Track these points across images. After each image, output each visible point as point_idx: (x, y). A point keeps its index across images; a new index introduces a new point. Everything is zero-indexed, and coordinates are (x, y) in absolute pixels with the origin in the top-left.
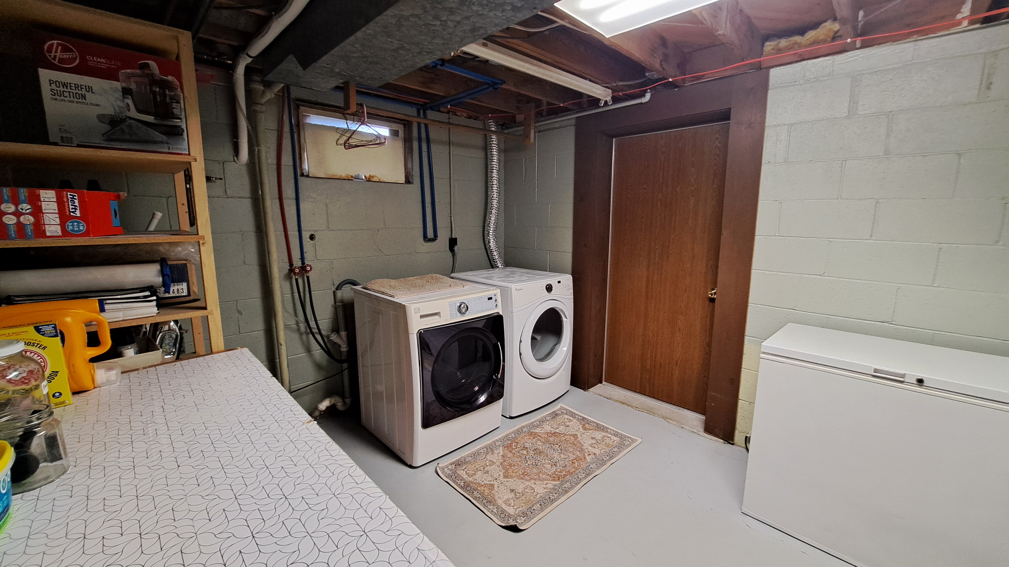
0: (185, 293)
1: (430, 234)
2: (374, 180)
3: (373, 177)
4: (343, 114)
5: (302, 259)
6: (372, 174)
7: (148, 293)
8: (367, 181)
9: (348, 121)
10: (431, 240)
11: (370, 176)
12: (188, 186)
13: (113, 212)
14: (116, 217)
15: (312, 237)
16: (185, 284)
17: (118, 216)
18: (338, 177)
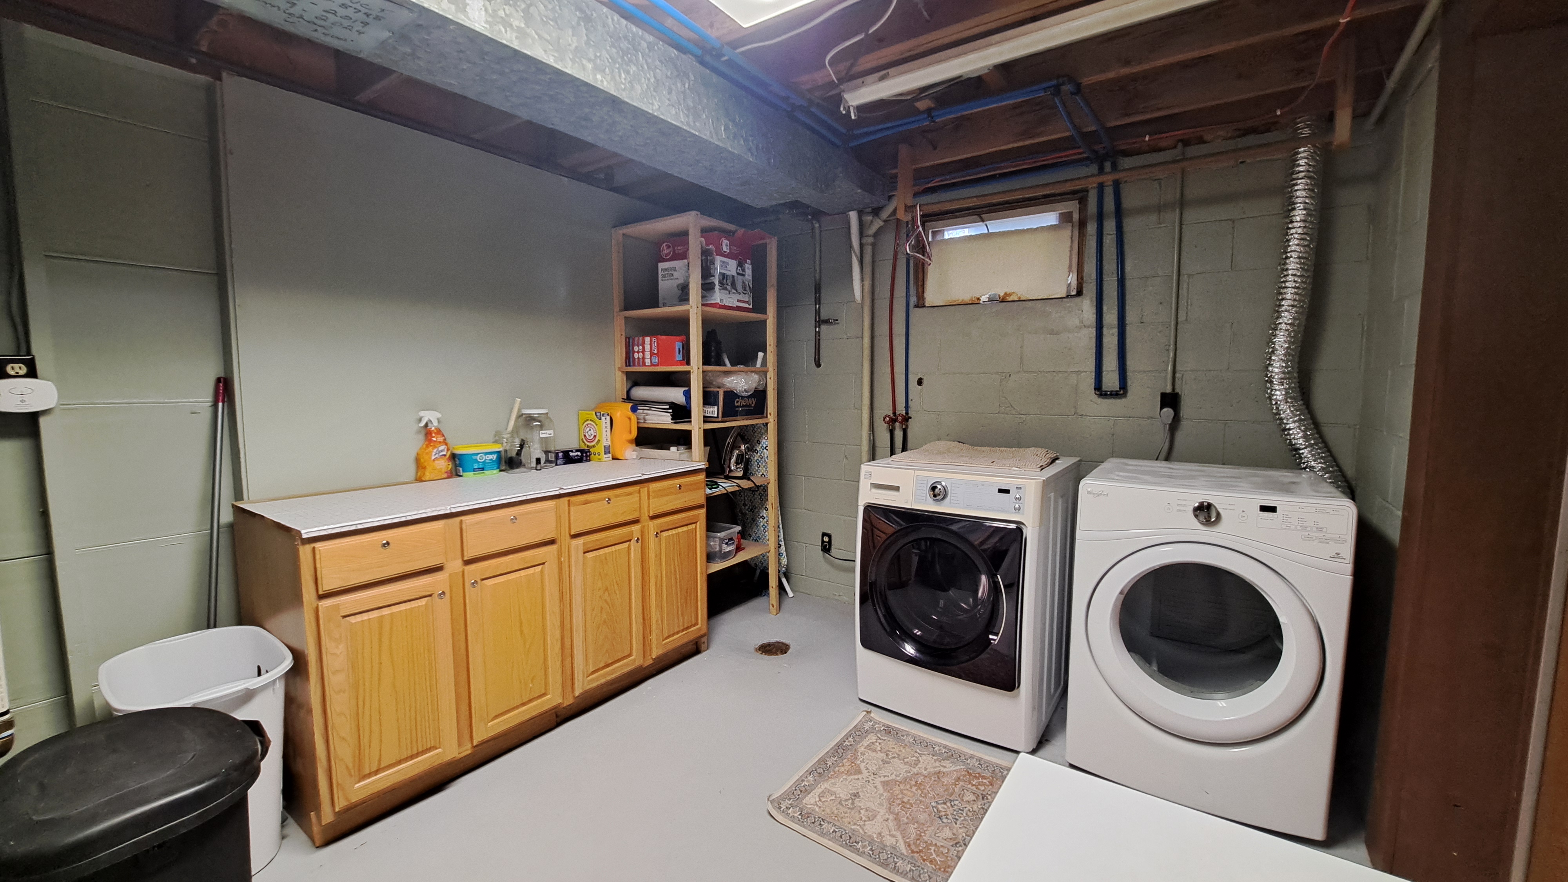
0: (716, 416)
1: (1111, 380)
2: (1010, 300)
3: (1010, 295)
4: (979, 215)
5: (907, 407)
6: (1008, 291)
7: (668, 407)
8: (1000, 302)
9: (987, 223)
10: (1114, 395)
11: (1006, 294)
12: (817, 329)
13: (677, 350)
14: (679, 353)
15: (920, 382)
16: (716, 407)
17: (681, 353)
18: (959, 302)
